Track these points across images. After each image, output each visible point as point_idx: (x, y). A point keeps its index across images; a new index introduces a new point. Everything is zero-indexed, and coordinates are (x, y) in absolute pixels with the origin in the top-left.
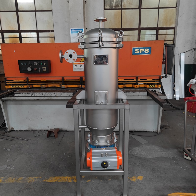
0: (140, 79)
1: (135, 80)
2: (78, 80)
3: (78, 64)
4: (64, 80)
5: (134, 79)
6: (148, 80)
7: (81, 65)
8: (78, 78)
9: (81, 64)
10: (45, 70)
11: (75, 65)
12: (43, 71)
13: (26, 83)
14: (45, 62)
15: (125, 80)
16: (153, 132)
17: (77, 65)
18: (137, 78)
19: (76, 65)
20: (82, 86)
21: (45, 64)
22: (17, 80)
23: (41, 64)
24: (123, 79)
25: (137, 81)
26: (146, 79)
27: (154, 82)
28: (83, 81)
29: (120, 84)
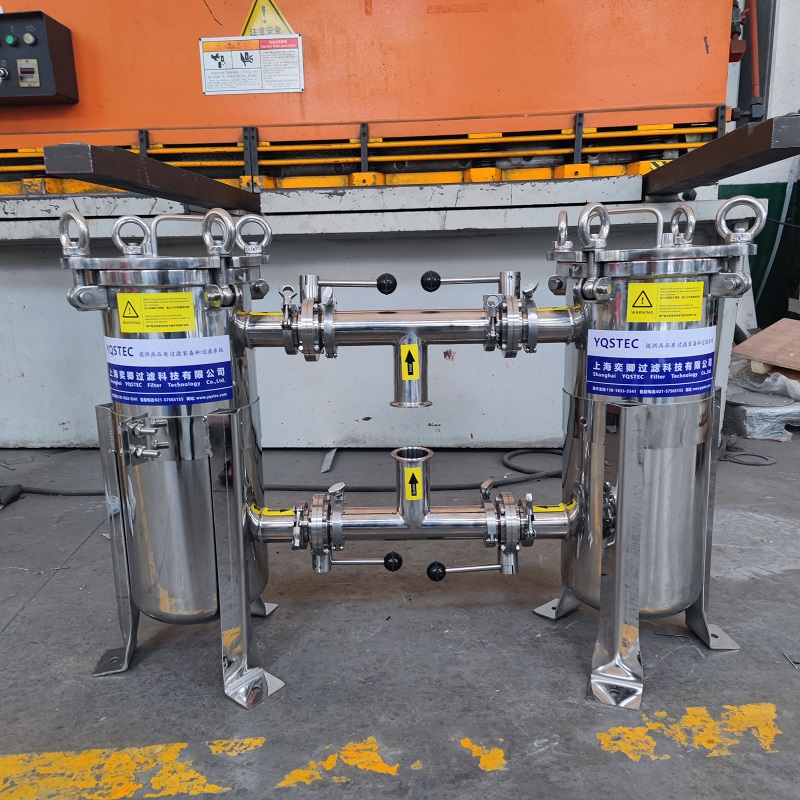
0: (600, 130)
1: (567, 134)
2: (235, 145)
3: (231, 47)
4: (148, 147)
5: (558, 132)
6: (642, 131)
7: (250, 53)
8: (234, 136)
9: (246, 45)
10: (34, 81)
11: (215, 58)
12: (23, 84)
14: (30, 26)
15: (505, 135)
17: (226, 55)
18: (578, 120)
19: (221, 54)
20: (256, 179)
21: (29, 39)
23: (10, 40)
24: (496, 135)
25: (579, 143)
26: (635, 128)
27: (684, 141)
28: (260, 149)
29: (478, 163)
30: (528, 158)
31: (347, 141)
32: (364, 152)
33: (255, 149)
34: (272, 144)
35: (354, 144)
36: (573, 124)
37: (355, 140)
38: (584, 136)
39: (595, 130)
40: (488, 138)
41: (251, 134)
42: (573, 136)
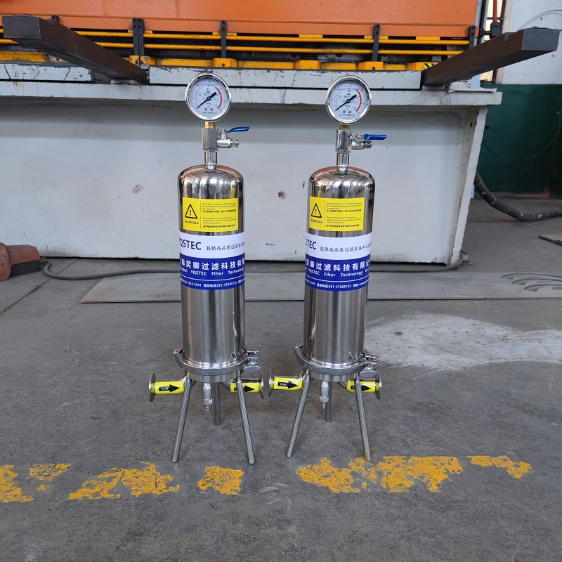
0: (390, 38)
1: (368, 39)
2: (126, 31)
5: (362, 37)
6: (420, 40)
8: (126, 25)
15: (325, 36)
16: (433, 264)
18: (376, 29)
20: (143, 58)
24: (319, 36)
25: (376, 46)
26: (414, 38)
27: (446, 50)
28: (146, 35)
29: (305, 56)
30: (339, 55)
31: (211, 34)
32: (223, 43)
33: (142, 35)
34: (154, 32)
35: (216, 36)
36: (372, 32)
37: (217, 33)
38: (380, 41)
39: (387, 38)
40: (313, 38)
41: (139, 24)
42: (372, 41)
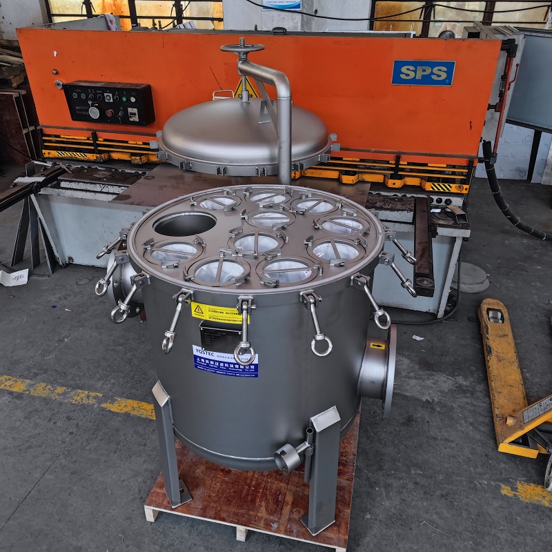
0: (409, 164)
1: (392, 164)
5: (388, 162)
10: (136, 119)
12: (131, 120)
13: (93, 148)
14: (133, 93)
15: (361, 160)
16: (427, 312)
21: (133, 100)
22: (68, 137)
23: (124, 99)
24: (356, 160)
25: (397, 169)
26: (426, 165)
29: (347, 173)
36: (395, 159)
39: (406, 163)
40: (352, 161)
42: (394, 166)
